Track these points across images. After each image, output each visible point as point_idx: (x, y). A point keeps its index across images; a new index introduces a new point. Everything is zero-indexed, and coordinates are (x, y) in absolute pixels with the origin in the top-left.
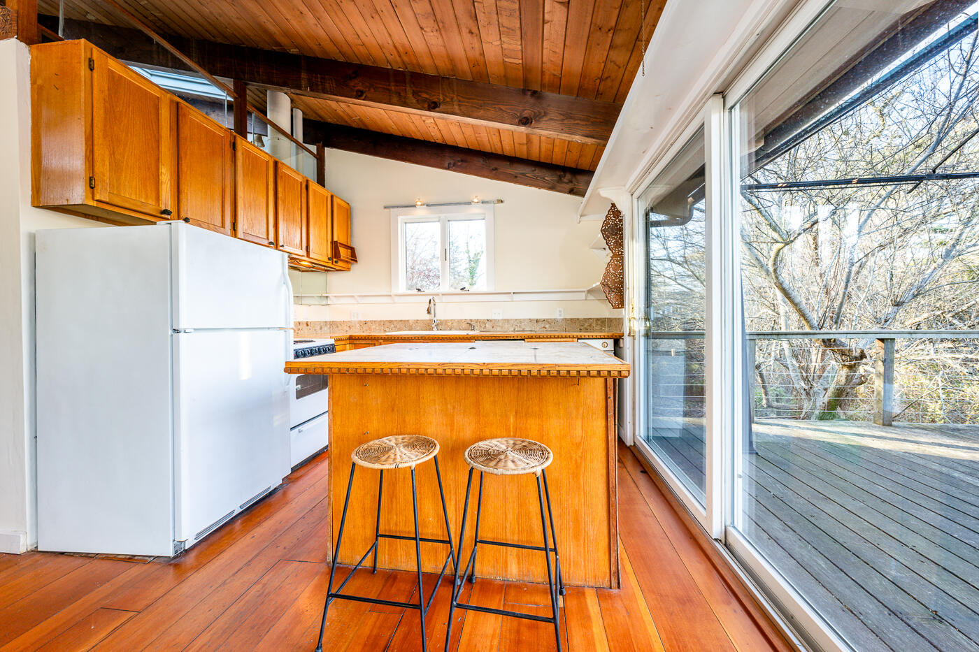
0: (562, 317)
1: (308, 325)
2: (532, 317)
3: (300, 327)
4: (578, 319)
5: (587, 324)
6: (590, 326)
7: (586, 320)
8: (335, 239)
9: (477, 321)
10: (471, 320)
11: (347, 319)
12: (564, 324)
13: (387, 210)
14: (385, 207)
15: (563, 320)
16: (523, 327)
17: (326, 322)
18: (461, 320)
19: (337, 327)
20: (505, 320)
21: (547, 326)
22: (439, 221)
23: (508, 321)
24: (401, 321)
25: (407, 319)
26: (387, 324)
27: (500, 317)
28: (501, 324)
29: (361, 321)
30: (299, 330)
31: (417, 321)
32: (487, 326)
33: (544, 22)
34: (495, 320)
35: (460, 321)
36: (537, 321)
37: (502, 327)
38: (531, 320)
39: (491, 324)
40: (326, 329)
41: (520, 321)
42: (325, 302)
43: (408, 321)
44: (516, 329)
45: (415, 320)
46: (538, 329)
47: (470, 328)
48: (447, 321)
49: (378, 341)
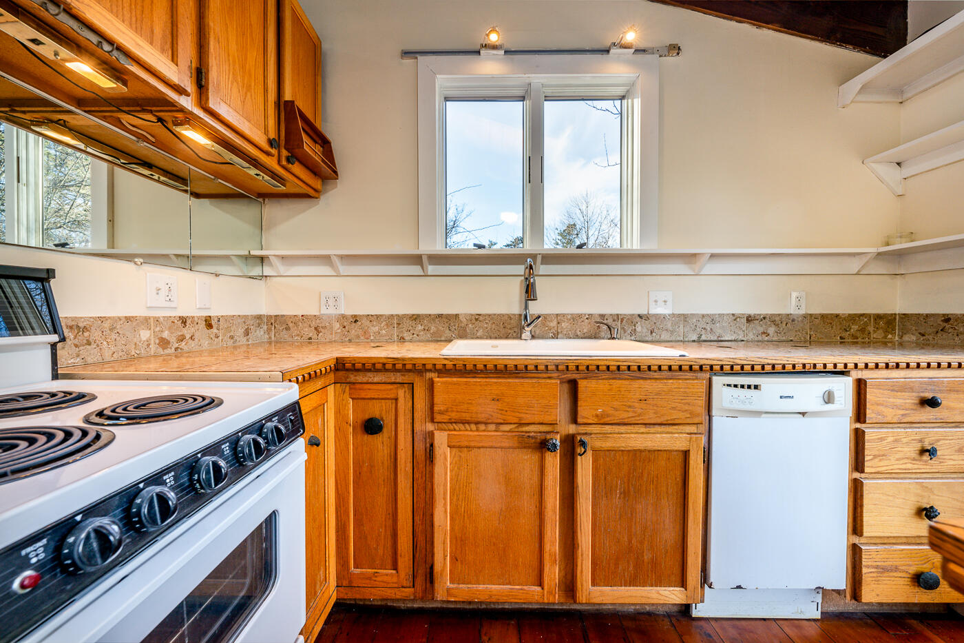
0: (802, 312)
1: (209, 326)
2: (738, 312)
3: (187, 332)
4: (837, 316)
5: (855, 327)
6: (862, 330)
7: (853, 318)
8: (288, 96)
9: (617, 317)
10: (602, 316)
11: (312, 310)
12: (807, 327)
13: (408, 62)
14: (406, 54)
15: (805, 316)
16: (719, 331)
17: (259, 317)
18: (580, 316)
19: (288, 329)
20: (679, 315)
21: (771, 330)
22: (522, 99)
23: (685, 318)
24: (440, 316)
25: (454, 312)
26: (407, 324)
28: (669, 326)
29: (343, 316)
30: (182, 339)
31: (477, 318)
32: (639, 329)
34: (657, 316)
35: (576, 318)
36: (750, 319)
37: (672, 332)
38: (735, 317)
39: (648, 324)
40: (260, 334)
41: (712, 319)
42: (256, 271)
43: (457, 315)
44: (703, 338)
45: (472, 315)
46: (751, 336)
47: (603, 334)
48: (546, 317)
49: (422, 376)
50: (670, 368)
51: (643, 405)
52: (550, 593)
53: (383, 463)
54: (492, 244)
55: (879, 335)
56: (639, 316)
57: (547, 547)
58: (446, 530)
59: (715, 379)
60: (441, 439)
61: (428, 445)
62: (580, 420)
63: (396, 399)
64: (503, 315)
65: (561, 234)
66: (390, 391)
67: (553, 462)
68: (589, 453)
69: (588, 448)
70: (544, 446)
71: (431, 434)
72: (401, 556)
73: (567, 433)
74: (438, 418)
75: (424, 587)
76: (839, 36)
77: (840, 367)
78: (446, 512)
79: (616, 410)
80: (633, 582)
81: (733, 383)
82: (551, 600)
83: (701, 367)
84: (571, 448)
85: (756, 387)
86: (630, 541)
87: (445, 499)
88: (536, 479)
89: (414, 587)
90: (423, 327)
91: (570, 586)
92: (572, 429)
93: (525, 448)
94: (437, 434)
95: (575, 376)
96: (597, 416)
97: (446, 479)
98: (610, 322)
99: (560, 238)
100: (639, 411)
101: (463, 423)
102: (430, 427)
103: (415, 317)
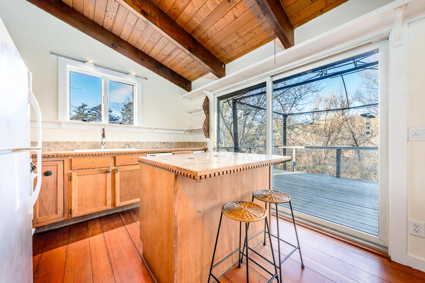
0: (174, 141)
2: (161, 141)
4: (181, 142)
5: (184, 145)
6: (185, 145)
7: (184, 143)
9: (131, 143)
10: (127, 142)
12: (176, 145)
13: (54, 56)
14: (53, 53)
15: (175, 142)
16: (157, 146)
18: (120, 142)
20: (148, 142)
21: (168, 145)
23: (149, 143)
27: (145, 141)
28: (145, 145)
32: (137, 145)
33: (223, 17)
34: (142, 142)
35: (119, 143)
36: (164, 143)
39: (140, 144)
41: (156, 143)
43: (75, 142)
44: (153, 147)
45: (82, 142)
46: (164, 147)
47: (127, 147)
48: (109, 143)
49: (67, 158)
50: (138, 153)
51: (131, 161)
52: (108, 207)
53: (51, 184)
54: (84, 105)
55: (188, 146)
56: (137, 142)
57: (108, 196)
58: (76, 198)
59: (147, 154)
60: (74, 175)
61: (69, 177)
62: (116, 165)
63: (57, 165)
64: (94, 142)
65: (125, 106)
66: (56, 163)
67: (109, 175)
68: (119, 172)
69: (118, 171)
70: (107, 172)
71: (71, 173)
72: (59, 209)
73: (113, 169)
74: (73, 169)
75: (68, 216)
76: (180, 85)
77: (170, 151)
78: (76, 193)
79: (125, 162)
80: (130, 199)
81: (151, 155)
82: (109, 208)
83: (144, 152)
84: (114, 172)
85: (155, 155)
86: (129, 190)
87: (76, 190)
88: (105, 180)
89: (64, 217)
90: (60, 146)
91: (114, 204)
92: (114, 168)
93: (101, 173)
94: (73, 173)
95: (115, 156)
96: (121, 164)
97: (76, 184)
98: (129, 144)
99: (125, 108)
100: (131, 162)
101: (82, 169)
102: (70, 172)
103: (56, 143)
